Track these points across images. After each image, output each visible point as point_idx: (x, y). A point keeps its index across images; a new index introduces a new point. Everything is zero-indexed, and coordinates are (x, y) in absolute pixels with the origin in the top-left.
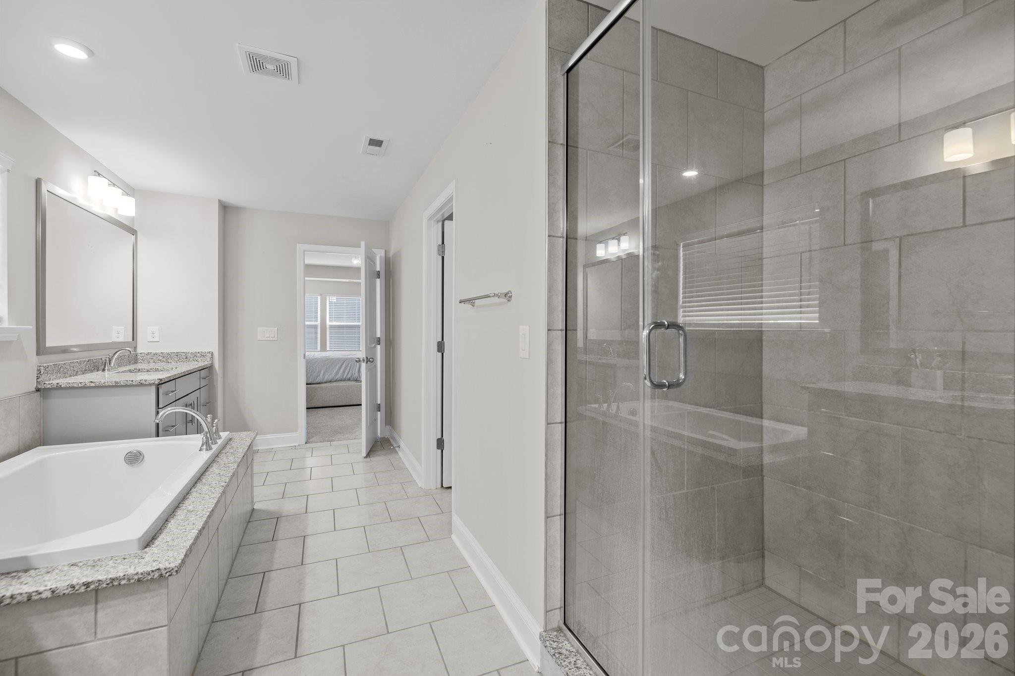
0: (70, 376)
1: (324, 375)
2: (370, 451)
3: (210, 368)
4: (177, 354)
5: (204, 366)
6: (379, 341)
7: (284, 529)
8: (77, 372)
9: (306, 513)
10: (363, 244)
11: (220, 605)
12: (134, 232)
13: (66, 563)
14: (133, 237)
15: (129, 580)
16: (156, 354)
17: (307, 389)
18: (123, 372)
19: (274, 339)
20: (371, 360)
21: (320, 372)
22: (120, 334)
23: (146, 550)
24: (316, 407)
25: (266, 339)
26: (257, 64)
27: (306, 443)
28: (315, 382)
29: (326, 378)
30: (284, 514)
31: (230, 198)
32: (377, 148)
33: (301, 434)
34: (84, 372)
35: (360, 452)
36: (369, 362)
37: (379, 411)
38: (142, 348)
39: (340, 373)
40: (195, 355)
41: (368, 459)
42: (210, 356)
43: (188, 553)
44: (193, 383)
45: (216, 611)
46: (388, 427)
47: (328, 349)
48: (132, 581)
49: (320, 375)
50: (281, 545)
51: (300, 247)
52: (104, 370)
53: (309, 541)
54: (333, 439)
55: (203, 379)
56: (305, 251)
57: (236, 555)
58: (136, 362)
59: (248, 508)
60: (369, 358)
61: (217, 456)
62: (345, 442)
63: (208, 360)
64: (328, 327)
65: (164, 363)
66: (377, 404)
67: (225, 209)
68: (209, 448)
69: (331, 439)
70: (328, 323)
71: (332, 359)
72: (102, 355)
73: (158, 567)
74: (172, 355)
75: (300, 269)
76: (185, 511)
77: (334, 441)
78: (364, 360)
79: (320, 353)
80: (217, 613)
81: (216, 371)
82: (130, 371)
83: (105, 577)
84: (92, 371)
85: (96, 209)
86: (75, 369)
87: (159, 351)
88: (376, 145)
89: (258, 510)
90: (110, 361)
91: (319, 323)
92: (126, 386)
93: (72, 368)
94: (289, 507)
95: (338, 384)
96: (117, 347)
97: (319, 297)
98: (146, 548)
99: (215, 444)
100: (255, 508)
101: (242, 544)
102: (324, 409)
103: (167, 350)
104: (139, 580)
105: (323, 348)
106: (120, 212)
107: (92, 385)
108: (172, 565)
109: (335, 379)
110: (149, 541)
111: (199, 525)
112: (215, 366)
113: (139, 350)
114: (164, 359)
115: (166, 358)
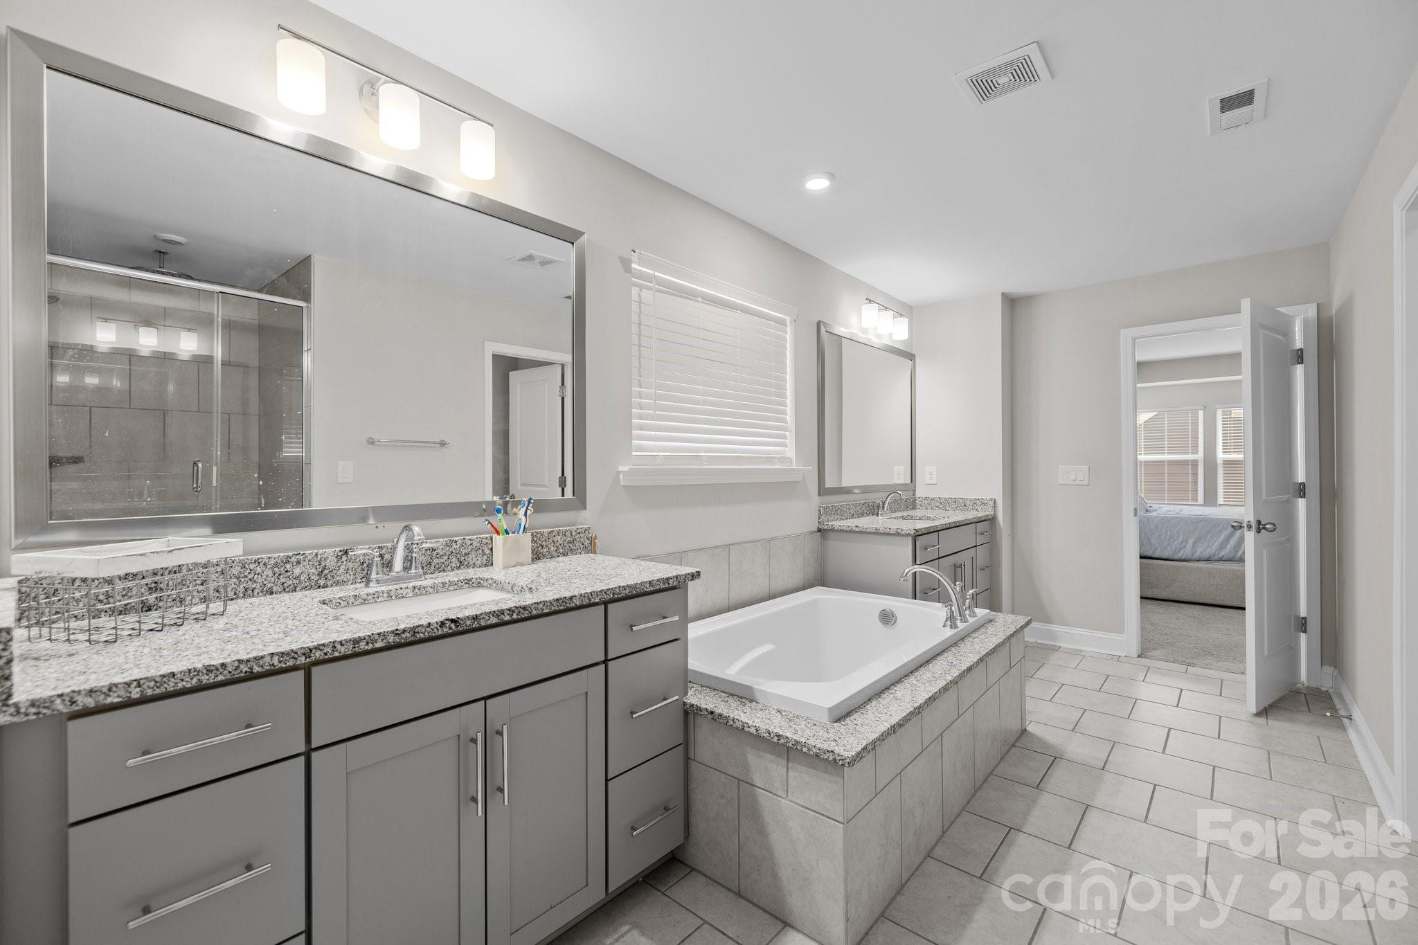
0: (847, 519)
1: (1193, 546)
2: (1270, 706)
3: (992, 520)
4: (955, 500)
5: (981, 517)
6: (1302, 490)
7: (1059, 778)
8: (853, 515)
9: (1103, 769)
10: (1246, 304)
11: (943, 839)
12: (911, 357)
13: (776, 707)
14: (911, 363)
15: (809, 750)
16: (933, 499)
17: (1142, 567)
18: (895, 518)
19: (1083, 483)
20: (1268, 526)
21: (1187, 541)
22: (900, 476)
23: (836, 724)
24: (1176, 599)
25: (1071, 483)
26: (985, 87)
27: (1139, 656)
28: (1176, 558)
29: (1198, 552)
30: (1066, 756)
31: (1017, 286)
32: (1245, 110)
33: (1129, 640)
34: (862, 515)
35: (1243, 700)
36: (1263, 530)
37: (1305, 631)
38: (920, 493)
39: (1229, 547)
40: (974, 502)
41: (1262, 720)
42: (992, 505)
43: (870, 747)
44: (966, 538)
45: (936, 844)
46: (1328, 670)
47: (1221, 501)
48: (812, 753)
49: (1185, 546)
50: (1045, 799)
51: (1126, 334)
52: (878, 515)
53: (1093, 818)
54: (1195, 661)
55: (981, 534)
56: (1135, 339)
57: (982, 784)
58: (914, 508)
59: (1015, 726)
60: (1263, 523)
61: (963, 639)
62: (1219, 674)
63: (990, 509)
64: (1220, 462)
65: (941, 511)
66: (1298, 617)
67: (1012, 303)
68: (954, 626)
69: (1188, 661)
70: (1221, 455)
71: (1213, 519)
72: (877, 498)
73: (832, 749)
74: (950, 502)
75: (1127, 371)
76: (892, 696)
77: (1194, 665)
78: (1250, 527)
79: (1202, 508)
80: (937, 848)
81: (999, 524)
82: (903, 518)
83: (791, 736)
84: (868, 515)
85: (875, 341)
86: (852, 512)
87: (936, 496)
88: (1240, 105)
89: (1031, 734)
90: (884, 504)
91: (1200, 456)
92: (885, 534)
93: (848, 511)
94: (1078, 748)
95: (1222, 567)
96: (891, 489)
97: (1201, 413)
98: (836, 722)
99: (965, 622)
100: (1027, 729)
101: (995, 772)
102: (1193, 606)
103: (945, 495)
104: (817, 755)
105: (1210, 499)
106: (895, 337)
107: (857, 530)
108: (845, 754)
109: (1216, 557)
110: (843, 714)
111: (895, 719)
112: (999, 516)
113: (918, 495)
114: (942, 506)
115: (944, 504)
